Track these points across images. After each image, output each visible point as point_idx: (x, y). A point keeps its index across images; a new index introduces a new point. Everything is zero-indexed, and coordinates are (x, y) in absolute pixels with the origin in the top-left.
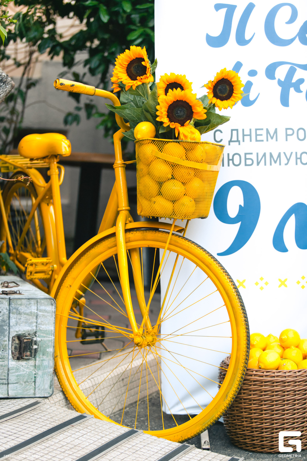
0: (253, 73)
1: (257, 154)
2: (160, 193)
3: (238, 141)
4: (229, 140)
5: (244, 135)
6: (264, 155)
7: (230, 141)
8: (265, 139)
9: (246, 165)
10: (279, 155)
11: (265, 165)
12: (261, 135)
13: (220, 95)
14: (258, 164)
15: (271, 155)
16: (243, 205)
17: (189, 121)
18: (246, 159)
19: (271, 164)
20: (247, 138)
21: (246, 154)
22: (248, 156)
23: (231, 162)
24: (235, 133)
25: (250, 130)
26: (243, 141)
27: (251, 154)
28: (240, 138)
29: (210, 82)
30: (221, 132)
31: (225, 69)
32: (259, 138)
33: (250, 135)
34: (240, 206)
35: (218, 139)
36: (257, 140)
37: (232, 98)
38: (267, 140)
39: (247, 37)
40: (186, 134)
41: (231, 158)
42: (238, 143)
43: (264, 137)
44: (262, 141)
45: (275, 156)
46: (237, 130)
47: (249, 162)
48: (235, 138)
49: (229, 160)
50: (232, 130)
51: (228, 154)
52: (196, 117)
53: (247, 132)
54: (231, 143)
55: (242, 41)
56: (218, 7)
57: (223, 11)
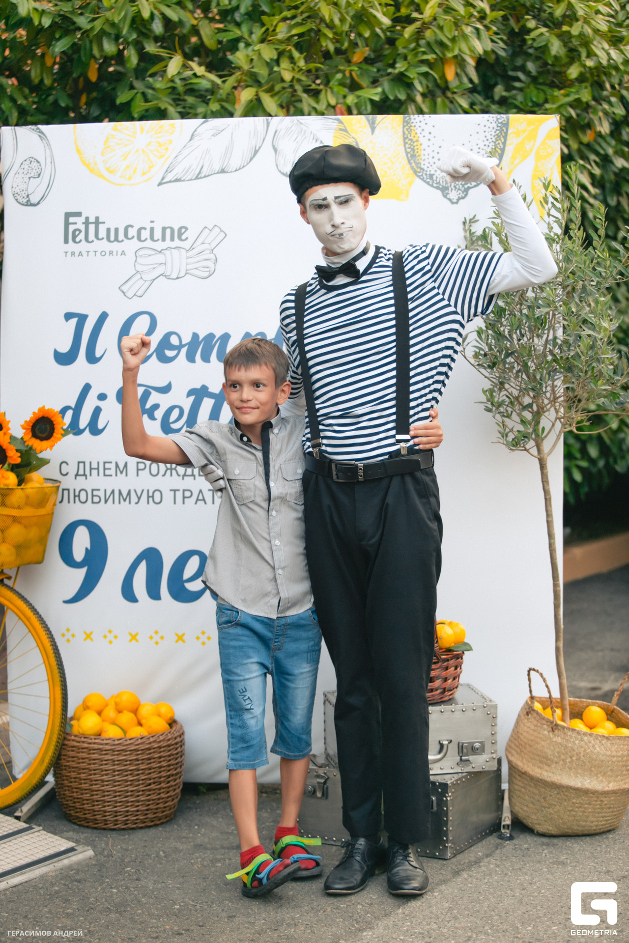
0: (102, 397)
1: (105, 490)
3: (85, 475)
4: (75, 473)
5: (91, 469)
6: (113, 492)
7: (77, 475)
8: (114, 474)
9: (93, 502)
10: (129, 493)
11: (114, 503)
12: (110, 469)
13: (40, 435)
14: (106, 501)
15: (120, 493)
16: (89, 548)
18: (93, 496)
19: (120, 503)
20: (94, 472)
21: (93, 490)
22: (95, 493)
23: (77, 498)
24: (81, 465)
25: (98, 463)
26: (91, 475)
27: (99, 490)
28: (87, 472)
29: (26, 422)
30: (67, 464)
31: (44, 407)
32: (107, 472)
33: (98, 469)
34: (87, 549)
35: (64, 472)
36: (105, 475)
38: (116, 475)
39: (98, 355)
41: (77, 494)
42: (84, 477)
43: (113, 472)
44: (111, 476)
45: (125, 494)
46: (84, 463)
47: (96, 499)
48: (81, 472)
49: (75, 496)
50: (79, 463)
51: (74, 490)
52: (10, 461)
53: (94, 465)
54: (78, 477)
55: (92, 359)
56: (68, 316)
57: (74, 321)
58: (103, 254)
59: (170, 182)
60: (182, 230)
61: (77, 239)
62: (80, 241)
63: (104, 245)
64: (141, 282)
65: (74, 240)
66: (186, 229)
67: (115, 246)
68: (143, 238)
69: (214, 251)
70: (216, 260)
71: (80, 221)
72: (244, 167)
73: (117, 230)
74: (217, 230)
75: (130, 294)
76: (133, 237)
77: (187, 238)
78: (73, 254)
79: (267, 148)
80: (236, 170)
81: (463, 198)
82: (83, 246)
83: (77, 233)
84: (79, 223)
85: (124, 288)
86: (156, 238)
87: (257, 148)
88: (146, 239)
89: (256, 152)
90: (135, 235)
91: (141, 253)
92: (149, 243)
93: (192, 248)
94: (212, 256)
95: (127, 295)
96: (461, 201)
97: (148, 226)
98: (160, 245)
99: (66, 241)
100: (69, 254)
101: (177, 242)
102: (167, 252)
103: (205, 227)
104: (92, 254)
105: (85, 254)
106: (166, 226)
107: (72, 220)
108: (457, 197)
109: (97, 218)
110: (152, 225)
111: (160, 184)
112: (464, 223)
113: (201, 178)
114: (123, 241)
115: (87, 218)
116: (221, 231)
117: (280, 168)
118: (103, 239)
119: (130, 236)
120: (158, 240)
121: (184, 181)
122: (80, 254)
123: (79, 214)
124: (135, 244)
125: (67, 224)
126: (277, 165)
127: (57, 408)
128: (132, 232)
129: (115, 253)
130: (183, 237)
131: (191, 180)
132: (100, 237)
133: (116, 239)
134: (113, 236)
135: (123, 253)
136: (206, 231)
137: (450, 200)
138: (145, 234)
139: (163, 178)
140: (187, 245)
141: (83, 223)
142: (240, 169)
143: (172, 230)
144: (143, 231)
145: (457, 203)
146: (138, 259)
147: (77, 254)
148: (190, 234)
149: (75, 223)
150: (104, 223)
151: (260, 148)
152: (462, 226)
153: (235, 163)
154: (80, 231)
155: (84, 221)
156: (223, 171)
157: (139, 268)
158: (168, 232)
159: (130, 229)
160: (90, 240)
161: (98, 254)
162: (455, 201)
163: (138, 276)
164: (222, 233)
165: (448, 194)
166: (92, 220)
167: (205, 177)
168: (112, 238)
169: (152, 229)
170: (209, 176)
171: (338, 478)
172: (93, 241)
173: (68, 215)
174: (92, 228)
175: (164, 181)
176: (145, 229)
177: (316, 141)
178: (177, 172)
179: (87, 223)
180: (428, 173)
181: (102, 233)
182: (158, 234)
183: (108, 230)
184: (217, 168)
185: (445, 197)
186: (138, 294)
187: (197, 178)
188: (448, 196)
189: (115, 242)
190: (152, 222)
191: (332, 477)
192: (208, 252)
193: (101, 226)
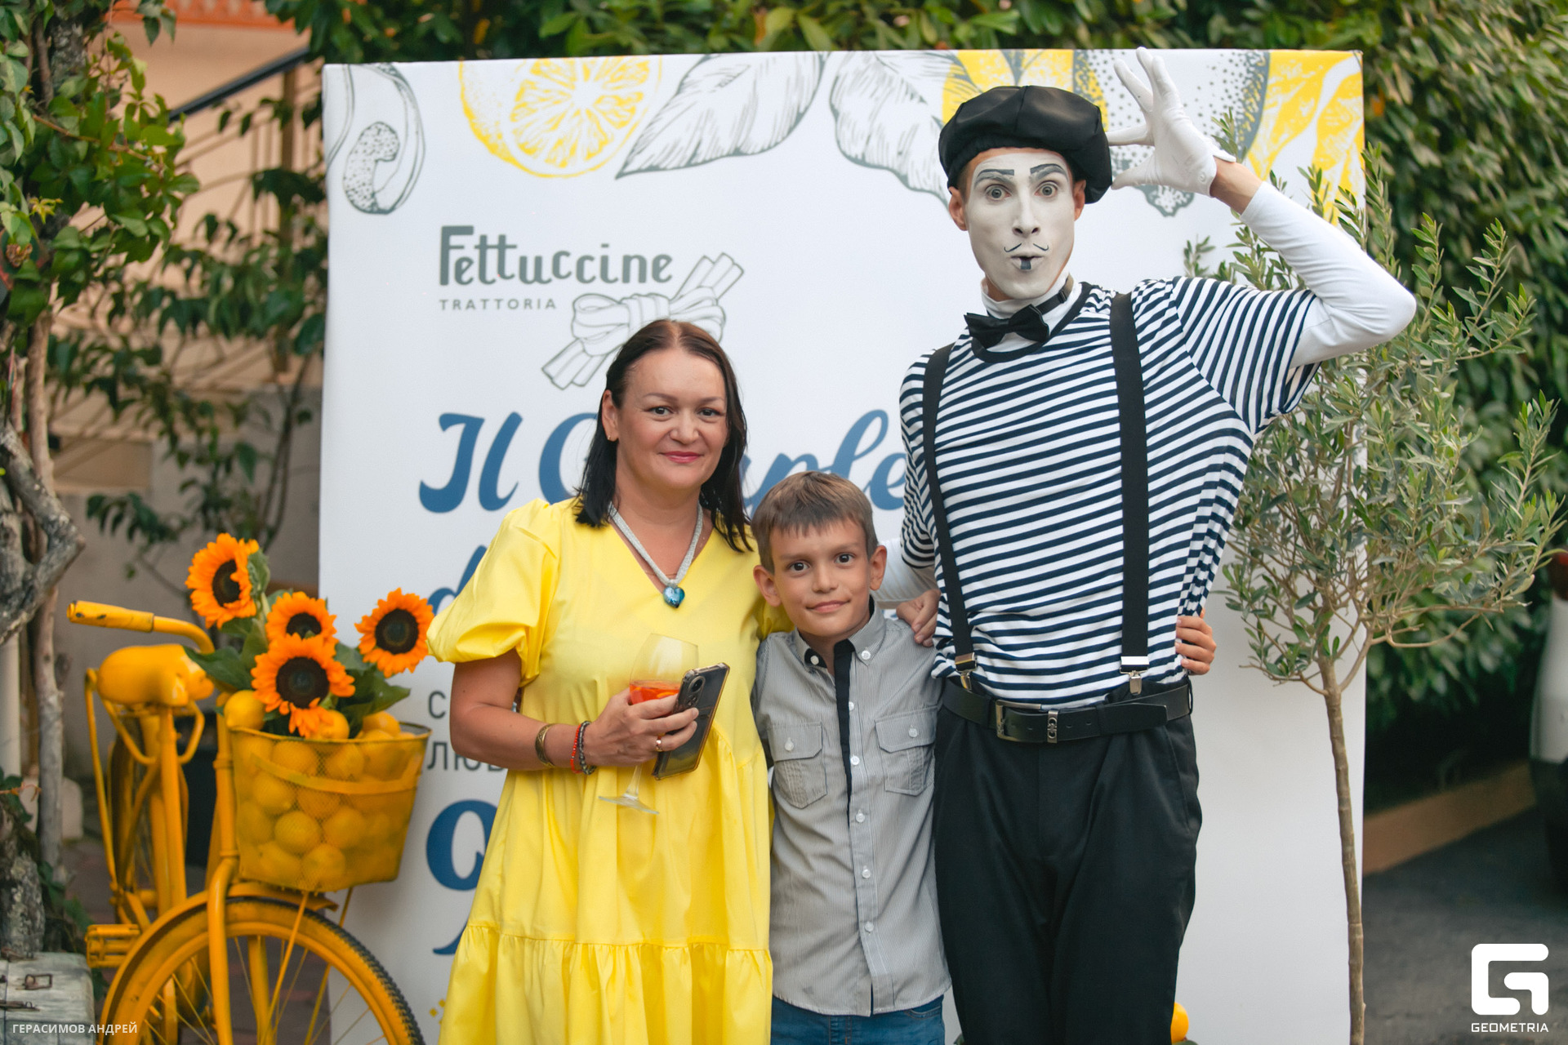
2: (273, 837)
13: (392, 643)
17: (316, 701)
29: (365, 618)
31: (399, 591)
35: (437, 712)
37: (415, 650)
39: (502, 493)
40: (312, 725)
52: (334, 691)
55: (491, 500)
56: (447, 421)
57: (457, 430)
58: (513, 304)
59: (639, 171)
60: (661, 262)
61: (465, 277)
62: (471, 280)
63: (514, 288)
64: (584, 358)
65: (459, 279)
66: (669, 259)
67: (535, 291)
68: (587, 276)
69: (721, 302)
70: (724, 318)
71: (469, 243)
72: (776, 144)
73: (538, 261)
74: (726, 262)
75: (562, 381)
76: (569, 274)
77: (669, 278)
78: (457, 304)
79: (819, 112)
80: (763, 151)
81: (1184, 205)
82: (476, 290)
83: (465, 264)
84: (467, 246)
85: (552, 370)
86: (611, 276)
87: (802, 110)
88: (593, 279)
89: (800, 117)
90: (573, 269)
91: (584, 303)
92: (599, 286)
93: (679, 296)
94: (716, 311)
95: (557, 381)
96: (1181, 211)
97: (598, 253)
98: (618, 290)
99: (444, 281)
100: (449, 305)
101: (651, 285)
102: (633, 304)
103: (705, 257)
104: (492, 305)
105: (478, 304)
106: (632, 253)
107: (455, 240)
108: (1173, 204)
109: (502, 238)
110: (605, 252)
111: (620, 175)
112: (1187, 252)
113: (697, 164)
114: (549, 281)
115: (483, 238)
116: (734, 264)
117: (845, 147)
118: (512, 276)
119: (563, 272)
120: (616, 280)
121: (664, 169)
122: (470, 305)
123: (467, 230)
124: (572, 287)
125: (446, 248)
126: (838, 142)
127: (424, 593)
128: (568, 265)
129: (534, 304)
130: (663, 275)
131: (678, 168)
132: (508, 273)
133: (538, 278)
134: (532, 272)
135: (551, 304)
136: (706, 264)
137: (1161, 209)
138: (592, 269)
139: (626, 164)
140: (669, 289)
141: (476, 247)
142: (769, 148)
143: (642, 262)
144: (587, 263)
145: (1173, 214)
146: (579, 316)
147: (464, 304)
148: (676, 270)
149: (461, 247)
150: (514, 247)
151: (806, 109)
152: (1182, 258)
153: (760, 135)
154: (470, 262)
155: (477, 242)
156: (737, 152)
157: (580, 332)
158: (635, 264)
159: (563, 259)
160: (489, 277)
161: (504, 304)
162: (1169, 210)
163: (578, 347)
164: (736, 268)
165: (1156, 197)
166: (493, 240)
167: (705, 162)
168: (530, 275)
169: (605, 261)
170: (711, 160)
171: (1006, 733)
172: (493, 281)
173: (448, 232)
174: (492, 256)
175: (629, 169)
176: (591, 258)
177: (912, 97)
178: (653, 152)
179: (483, 246)
180: (1120, 158)
181: (512, 266)
182: (615, 270)
183: (523, 261)
184: (727, 145)
185: (1151, 201)
186: (579, 380)
187: (689, 165)
188: (1157, 202)
189: (536, 285)
190: (605, 246)
191: (995, 731)
192: (708, 303)
193: (509, 252)
